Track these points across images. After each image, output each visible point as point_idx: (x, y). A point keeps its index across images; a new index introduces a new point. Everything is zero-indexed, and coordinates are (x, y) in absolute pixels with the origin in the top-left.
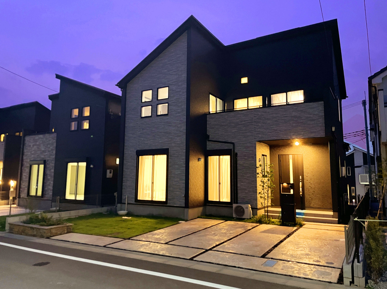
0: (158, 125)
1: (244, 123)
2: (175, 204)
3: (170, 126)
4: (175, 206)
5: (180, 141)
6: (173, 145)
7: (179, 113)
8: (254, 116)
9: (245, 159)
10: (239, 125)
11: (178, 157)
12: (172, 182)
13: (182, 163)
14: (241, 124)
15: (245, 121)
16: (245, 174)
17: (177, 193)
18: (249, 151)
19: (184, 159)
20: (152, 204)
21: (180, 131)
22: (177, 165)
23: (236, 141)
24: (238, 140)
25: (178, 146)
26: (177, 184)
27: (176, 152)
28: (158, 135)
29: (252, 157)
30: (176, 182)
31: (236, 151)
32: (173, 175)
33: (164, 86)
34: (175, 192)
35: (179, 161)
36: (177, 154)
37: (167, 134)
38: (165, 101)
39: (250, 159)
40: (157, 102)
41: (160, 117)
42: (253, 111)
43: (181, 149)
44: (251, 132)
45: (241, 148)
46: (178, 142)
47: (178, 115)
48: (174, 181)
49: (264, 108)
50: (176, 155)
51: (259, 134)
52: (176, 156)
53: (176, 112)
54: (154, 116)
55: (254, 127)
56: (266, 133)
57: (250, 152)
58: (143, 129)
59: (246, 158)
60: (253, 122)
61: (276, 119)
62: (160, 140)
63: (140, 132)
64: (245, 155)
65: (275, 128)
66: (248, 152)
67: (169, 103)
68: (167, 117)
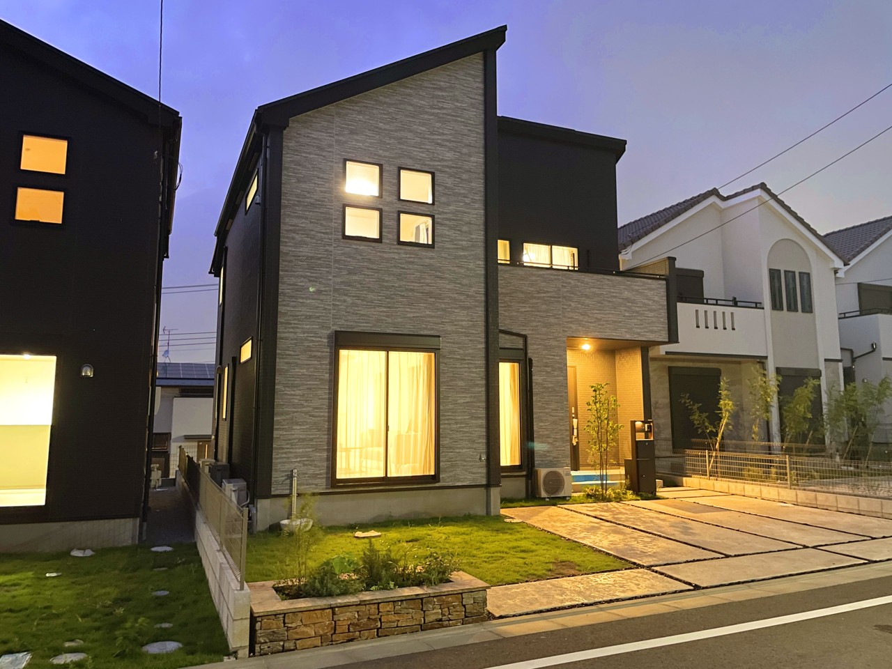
0: (403, 268)
1: (543, 295)
2: (459, 481)
3: (438, 277)
4: (460, 484)
5: (468, 321)
6: (449, 328)
7: (463, 249)
8: (562, 286)
9: (547, 372)
10: (535, 298)
11: (465, 360)
12: (450, 424)
13: (475, 375)
14: (538, 298)
15: (545, 292)
16: (547, 404)
17: (464, 451)
18: (554, 355)
19: (480, 367)
20: (387, 487)
21: (468, 296)
22: (462, 380)
23: (530, 332)
24: (533, 330)
25: (462, 332)
26: (463, 427)
27: (459, 348)
28: (401, 296)
29: (559, 368)
30: (461, 423)
31: (530, 355)
32: (451, 406)
33: (419, 168)
34: (457, 451)
35: (466, 370)
36: (461, 352)
37: (431, 298)
38: (424, 208)
39: (556, 373)
40: (399, 206)
41: (410, 248)
42: (559, 275)
43: (470, 340)
44: (557, 318)
45: (537, 349)
46: (464, 323)
47: (462, 254)
48: (453, 422)
49: (580, 274)
50: (459, 354)
51: (571, 322)
52: (458, 357)
53: (455, 244)
54: (388, 241)
55: (563, 308)
56: (583, 323)
57: (557, 358)
58: (350, 273)
59: (549, 369)
60: (560, 297)
61: (599, 299)
62: (408, 310)
63: (339, 280)
64: (546, 363)
65: (599, 316)
66: (552, 357)
67: (436, 217)
68: (430, 253)
